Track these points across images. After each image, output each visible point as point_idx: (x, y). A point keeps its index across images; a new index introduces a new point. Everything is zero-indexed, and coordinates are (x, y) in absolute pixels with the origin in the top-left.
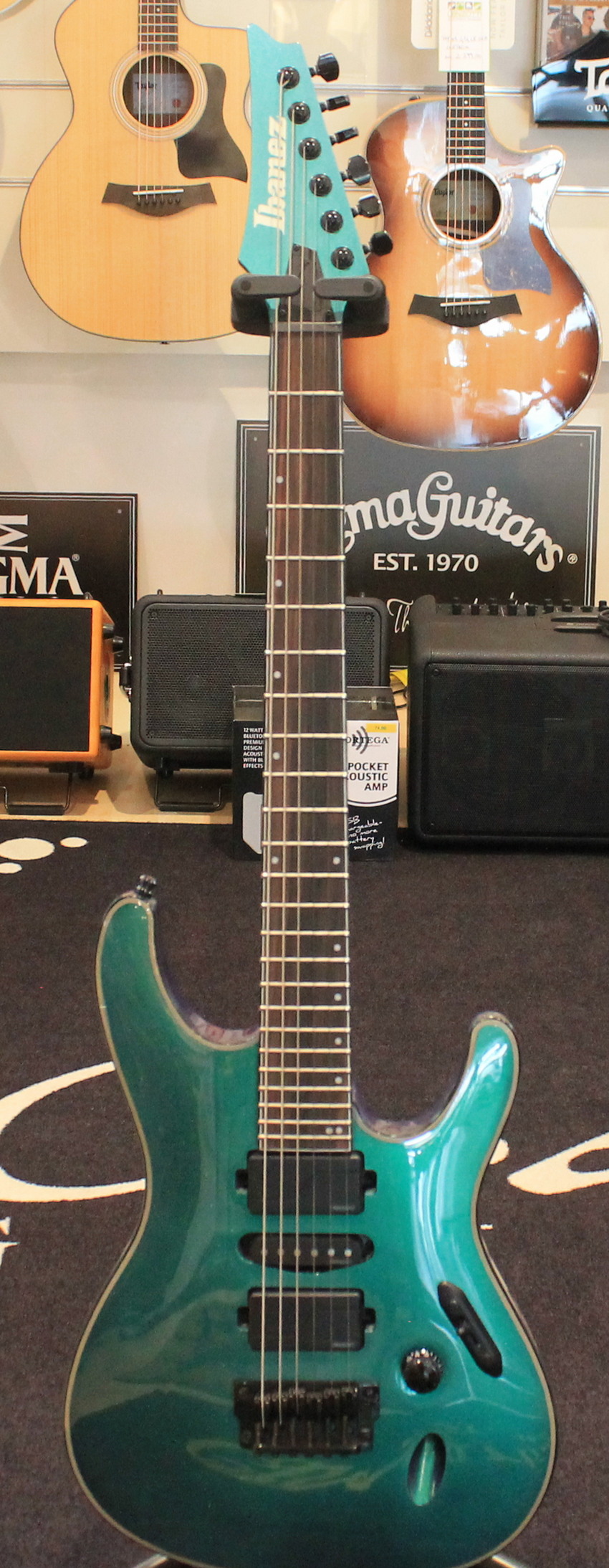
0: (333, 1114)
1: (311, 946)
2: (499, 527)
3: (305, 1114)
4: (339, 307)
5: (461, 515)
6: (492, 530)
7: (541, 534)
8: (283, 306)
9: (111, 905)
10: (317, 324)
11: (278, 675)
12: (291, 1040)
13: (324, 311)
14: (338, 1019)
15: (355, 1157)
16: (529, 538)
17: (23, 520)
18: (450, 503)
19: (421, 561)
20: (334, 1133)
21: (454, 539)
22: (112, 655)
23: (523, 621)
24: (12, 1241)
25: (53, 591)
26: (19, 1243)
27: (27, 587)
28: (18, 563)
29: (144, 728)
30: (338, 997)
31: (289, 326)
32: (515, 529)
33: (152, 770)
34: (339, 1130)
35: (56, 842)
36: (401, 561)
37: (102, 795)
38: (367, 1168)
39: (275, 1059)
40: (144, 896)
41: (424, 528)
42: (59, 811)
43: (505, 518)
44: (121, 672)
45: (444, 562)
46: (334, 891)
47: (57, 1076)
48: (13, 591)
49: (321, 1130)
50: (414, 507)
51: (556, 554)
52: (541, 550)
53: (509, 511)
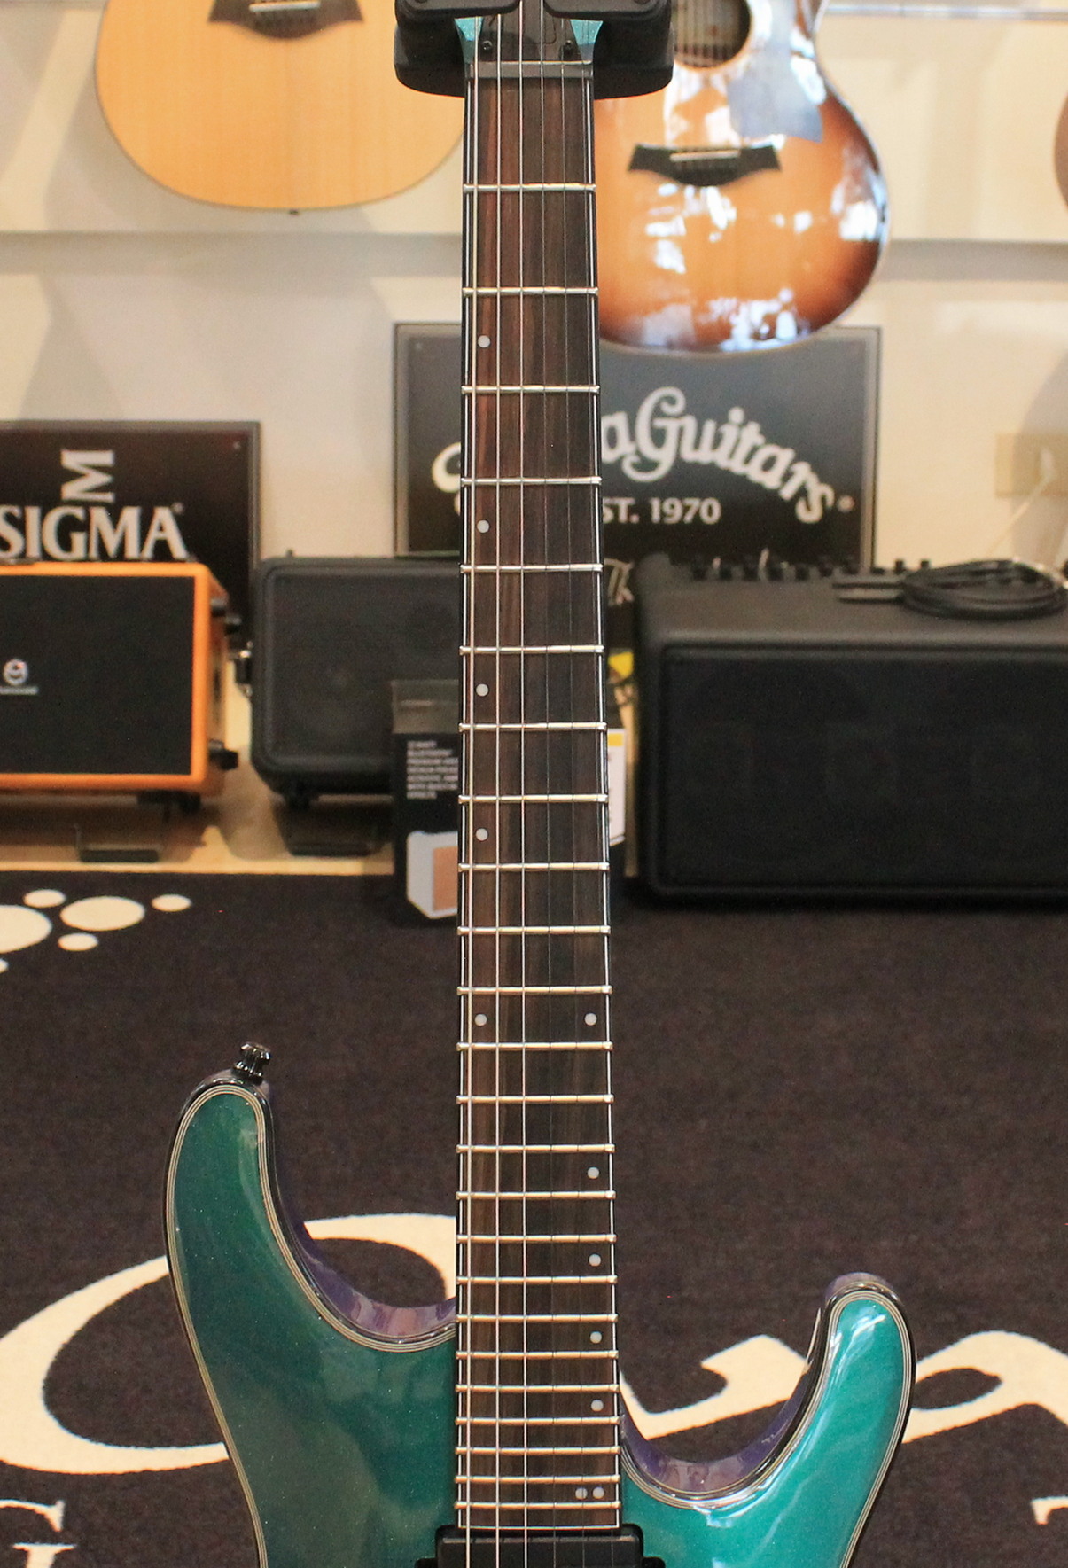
0: (588, 1465)
1: (548, 1171)
2: (748, 460)
3: (538, 1465)
4: (586, 32)
5: (697, 444)
6: (737, 467)
7: (803, 472)
8: (487, 35)
9: (193, 1093)
10: (548, 65)
11: (483, 690)
12: (512, 1335)
13: (561, 42)
14: (594, 1298)
15: (627, 1538)
16: (787, 476)
17: (106, 458)
18: (681, 432)
19: (642, 508)
20: (590, 1498)
21: (686, 479)
22: (225, 640)
23: (791, 589)
24: (66, 1544)
25: (148, 552)
26: (76, 1545)
27: (112, 548)
28: (100, 517)
29: (269, 741)
30: (595, 1260)
31: (499, 68)
32: (769, 465)
33: (279, 798)
34: (598, 1493)
35: (146, 903)
36: (615, 509)
37: (212, 834)
38: (647, 1554)
39: (484, 1371)
40: (249, 1081)
41: (646, 465)
42: (151, 857)
43: (754, 450)
44: (238, 663)
45: (670, 510)
46: (588, 1072)
47: (140, 1263)
48: (94, 553)
49: (567, 1492)
50: (633, 436)
51: (823, 500)
52: (802, 492)
53: (760, 440)
